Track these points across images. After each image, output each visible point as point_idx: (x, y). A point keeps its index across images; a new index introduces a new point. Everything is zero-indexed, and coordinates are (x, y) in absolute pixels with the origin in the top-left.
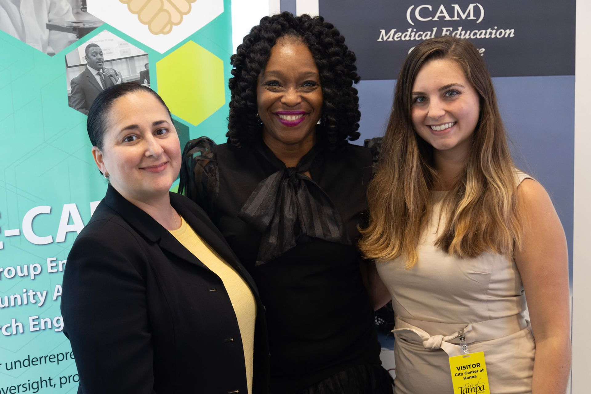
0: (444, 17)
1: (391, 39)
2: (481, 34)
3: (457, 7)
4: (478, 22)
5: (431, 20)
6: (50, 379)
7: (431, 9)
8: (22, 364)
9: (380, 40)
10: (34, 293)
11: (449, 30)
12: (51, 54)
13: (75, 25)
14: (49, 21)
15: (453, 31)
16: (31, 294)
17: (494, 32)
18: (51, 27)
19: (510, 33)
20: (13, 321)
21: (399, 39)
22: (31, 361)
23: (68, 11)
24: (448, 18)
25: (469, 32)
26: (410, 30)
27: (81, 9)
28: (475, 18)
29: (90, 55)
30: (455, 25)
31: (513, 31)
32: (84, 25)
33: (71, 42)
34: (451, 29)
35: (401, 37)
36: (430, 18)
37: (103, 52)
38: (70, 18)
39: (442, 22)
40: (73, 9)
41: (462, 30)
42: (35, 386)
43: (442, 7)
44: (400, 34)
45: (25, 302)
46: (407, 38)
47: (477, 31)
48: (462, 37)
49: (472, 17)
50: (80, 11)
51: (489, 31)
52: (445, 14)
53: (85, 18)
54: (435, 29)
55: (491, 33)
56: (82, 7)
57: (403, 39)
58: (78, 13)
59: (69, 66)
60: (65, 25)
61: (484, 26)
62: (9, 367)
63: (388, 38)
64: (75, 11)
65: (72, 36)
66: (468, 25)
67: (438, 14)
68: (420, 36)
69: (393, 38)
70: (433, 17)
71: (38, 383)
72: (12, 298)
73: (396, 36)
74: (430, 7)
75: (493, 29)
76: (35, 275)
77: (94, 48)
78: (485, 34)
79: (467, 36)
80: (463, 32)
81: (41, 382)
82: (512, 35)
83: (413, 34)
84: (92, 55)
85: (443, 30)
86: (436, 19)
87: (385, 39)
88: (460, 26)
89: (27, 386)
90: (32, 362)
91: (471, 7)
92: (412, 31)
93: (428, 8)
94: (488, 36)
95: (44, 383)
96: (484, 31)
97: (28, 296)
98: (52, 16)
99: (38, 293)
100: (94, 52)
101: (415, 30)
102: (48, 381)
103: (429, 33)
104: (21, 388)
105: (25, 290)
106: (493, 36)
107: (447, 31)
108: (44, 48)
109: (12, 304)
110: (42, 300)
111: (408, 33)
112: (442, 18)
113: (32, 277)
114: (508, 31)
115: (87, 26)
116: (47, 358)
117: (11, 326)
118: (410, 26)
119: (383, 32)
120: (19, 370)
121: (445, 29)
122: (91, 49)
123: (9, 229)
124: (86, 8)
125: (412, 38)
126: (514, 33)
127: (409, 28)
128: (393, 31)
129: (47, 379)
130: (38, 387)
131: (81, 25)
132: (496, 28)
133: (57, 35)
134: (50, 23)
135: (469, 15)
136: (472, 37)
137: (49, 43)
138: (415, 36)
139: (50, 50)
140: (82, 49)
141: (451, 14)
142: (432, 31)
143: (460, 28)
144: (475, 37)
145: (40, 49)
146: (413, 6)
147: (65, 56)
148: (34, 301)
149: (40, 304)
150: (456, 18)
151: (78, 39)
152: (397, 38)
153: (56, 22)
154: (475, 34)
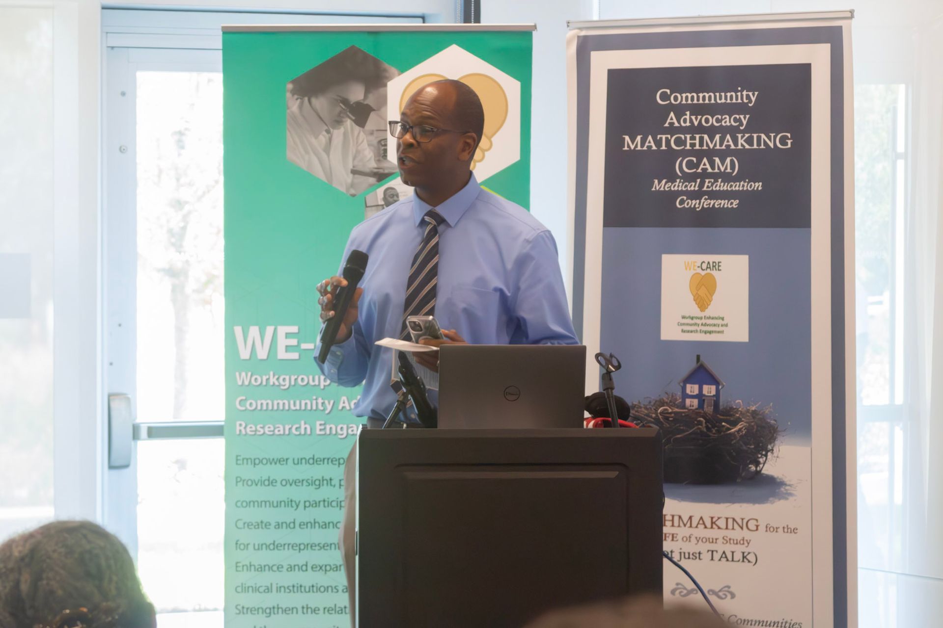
0: (707, 169)
1: (662, 189)
2: (735, 186)
3: (717, 160)
4: (734, 174)
5: (696, 171)
6: (331, 480)
7: (695, 162)
8: (307, 462)
9: (653, 189)
10: (322, 401)
11: (711, 182)
12: (353, 195)
13: (376, 170)
14: (354, 167)
15: (714, 182)
16: (320, 401)
17: (746, 184)
18: (354, 172)
19: (758, 186)
20: (303, 422)
21: (669, 189)
22: (315, 461)
23: (370, 159)
24: (710, 170)
25: (726, 184)
26: (678, 180)
27: (383, 157)
28: (731, 171)
29: (387, 197)
30: (715, 176)
31: (761, 184)
32: (384, 170)
33: (371, 186)
34: (713, 180)
35: (670, 187)
36: (695, 170)
37: (400, 194)
38: (372, 165)
39: (705, 175)
40: (375, 157)
41: (721, 182)
42: (317, 483)
43: (705, 160)
44: (670, 184)
45: (314, 408)
46: (676, 188)
47: (732, 183)
48: (721, 189)
49: (729, 170)
50: (381, 158)
51: (742, 183)
52: (708, 166)
53: (384, 165)
54: (699, 180)
55: (743, 186)
56: (383, 155)
57: (672, 189)
58: (379, 161)
59: (368, 205)
60: (367, 170)
61: (738, 179)
62: (296, 462)
63: (660, 188)
64: (377, 158)
65: (372, 180)
66: (726, 177)
67: (702, 166)
68: (686, 186)
69: (664, 188)
70: (697, 169)
71: (320, 480)
72: (303, 403)
73: (667, 186)
74: (695, 159)
75: (745, 182)
76: (325, 386)
77: (390, 190)
78: (739, 186)
79: (725, 188)
80: (722, 184)
81: (323, 480)
82: (760, 188)
83: (681, 184)
84: (389, 196)
85: (705, 182)
86: (699, 170)
87: (657, 188)
88: (720, 179)
89: (310, 482)
90: (317, 461)
91: (728, 159)
92: (680, 182)
93: (693, 161)
94: (741, 189)
95: (325, 482)
96: (738, 184)
97: (317, 403)
98: (356, 163)
99: (326, 402)
100: (392, 194)
101: (682, 181)
102: (329, 481)
103: (693, 184)
104: (305, 483)
105: (315, 398)
106: (745, 189)
107: (709, 182)
108: (348, 190)
109: (303, 408)
110: (329, 408)
111: (677, 184)
112: (705, 170)
113: (322, 387)
114: (757, 184)
115: (386, 171)
116: (330, 461)
117: (300, 427)
118: (679, 177)
119: (656, 181)
120: (303, 467)
121: (707, 181)
122: (388, 191)
123: (305, 342)
124: (386, 156)
125: (680, 189)
126: (762, 186)
127: (678, 179)
128: (664, 181)
129: (328, 479)
130: (319, 485)
131: (381, 171)
132: (747, 180)
133: (360, 179)
134: (355, 169)
135: (726, 168)
136: (729, 189)
137: (352, 185)
138: (682, 187)
139: (353, 191)
140: (380, 192)
141: (713, 168)
142: (696, 182)
143: (720, 180)
144: (731, 189)
145: (343, 190)
146: (681, 159)
147: (365, 198)
148: (322, 408)
149: (327, 412)
150: (716, 170)
151: (378, 183)
152: (668, 188)
153: (360, 168)
154: (731, 186)
